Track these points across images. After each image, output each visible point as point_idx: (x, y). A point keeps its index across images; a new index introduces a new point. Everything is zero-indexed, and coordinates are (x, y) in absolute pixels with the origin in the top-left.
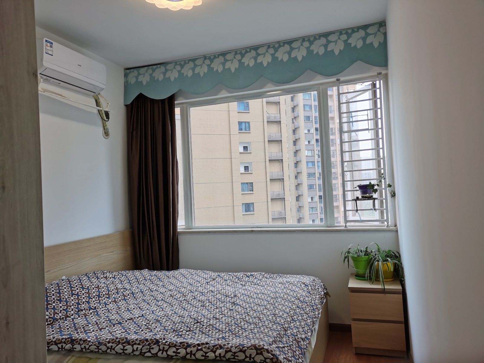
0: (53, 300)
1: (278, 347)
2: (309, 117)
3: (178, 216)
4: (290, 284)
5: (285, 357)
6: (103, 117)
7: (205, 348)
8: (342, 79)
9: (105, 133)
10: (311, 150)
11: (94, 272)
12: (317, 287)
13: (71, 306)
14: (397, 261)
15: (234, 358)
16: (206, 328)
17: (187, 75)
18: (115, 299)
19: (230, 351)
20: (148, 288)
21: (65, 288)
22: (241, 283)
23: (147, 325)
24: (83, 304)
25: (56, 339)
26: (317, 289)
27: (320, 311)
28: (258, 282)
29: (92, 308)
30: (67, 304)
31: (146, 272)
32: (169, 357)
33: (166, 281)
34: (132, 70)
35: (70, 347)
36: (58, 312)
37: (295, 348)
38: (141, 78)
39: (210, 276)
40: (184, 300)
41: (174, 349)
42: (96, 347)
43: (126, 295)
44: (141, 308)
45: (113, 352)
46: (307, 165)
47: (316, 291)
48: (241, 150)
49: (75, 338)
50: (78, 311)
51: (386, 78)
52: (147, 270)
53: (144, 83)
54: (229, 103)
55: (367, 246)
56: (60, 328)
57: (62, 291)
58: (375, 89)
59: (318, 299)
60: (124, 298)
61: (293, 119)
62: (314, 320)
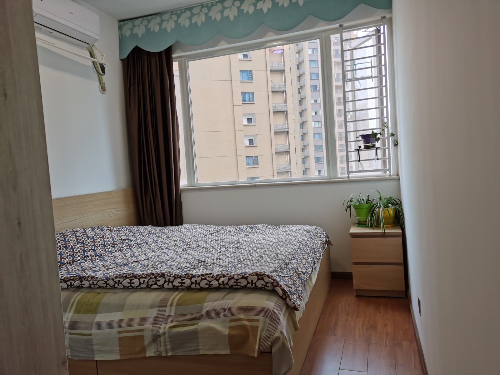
0: (59, 247)
1: (279, 275)
2: (316, 86)
3: (180, 173)
4: (293, 231)
5: (285, 284)
6: (99, 70)
7: (209, 277)
8: (345, 25)
9: (102, 88)
10: (319, 122)
11: (99, 227)
12: (319, 234)
13: (77, 253)
14: (398, 206)
15: (237, 285)
16: (210, 266)
17: (184, 25)
18: (120, 248)
19: (233, 278)
20: (153, 240)
21: (70, 237)
22: (244, 233)
23: (153, 265)
24: (89, 251)
25: (65, 277)
26: (318, 236)
27: (321, 254)
28: (261, 232)
29: (98, 255)
30: (73, 251)
31: (150, 228)
32: (175, 287)
33: (170, 234)
34: (126, 22)
35: (79, 284)
36: (64, 257)
37: (296, 278)
38: (136, 30)
39: (214, 229)
40: (189, 247)
41: (179, 280)
42: (104, 282)
43: (131, 245)
44: (146, 254)
45: (121, 286)
46: (314, 137)
47: (318, 237)
48: (245, 122)
49: (83, 276)
50: (85, 257)
51: (390, 22)
52: (151, 226)
53: (140, 35)
54: (231, 55)
55: (368, 195)
56: (68, 270)
57: (68, 240)
58: (379, 34)
59: (320, 244)
60: (130, 247)
61: (299, 89)
62: (315, 260)
